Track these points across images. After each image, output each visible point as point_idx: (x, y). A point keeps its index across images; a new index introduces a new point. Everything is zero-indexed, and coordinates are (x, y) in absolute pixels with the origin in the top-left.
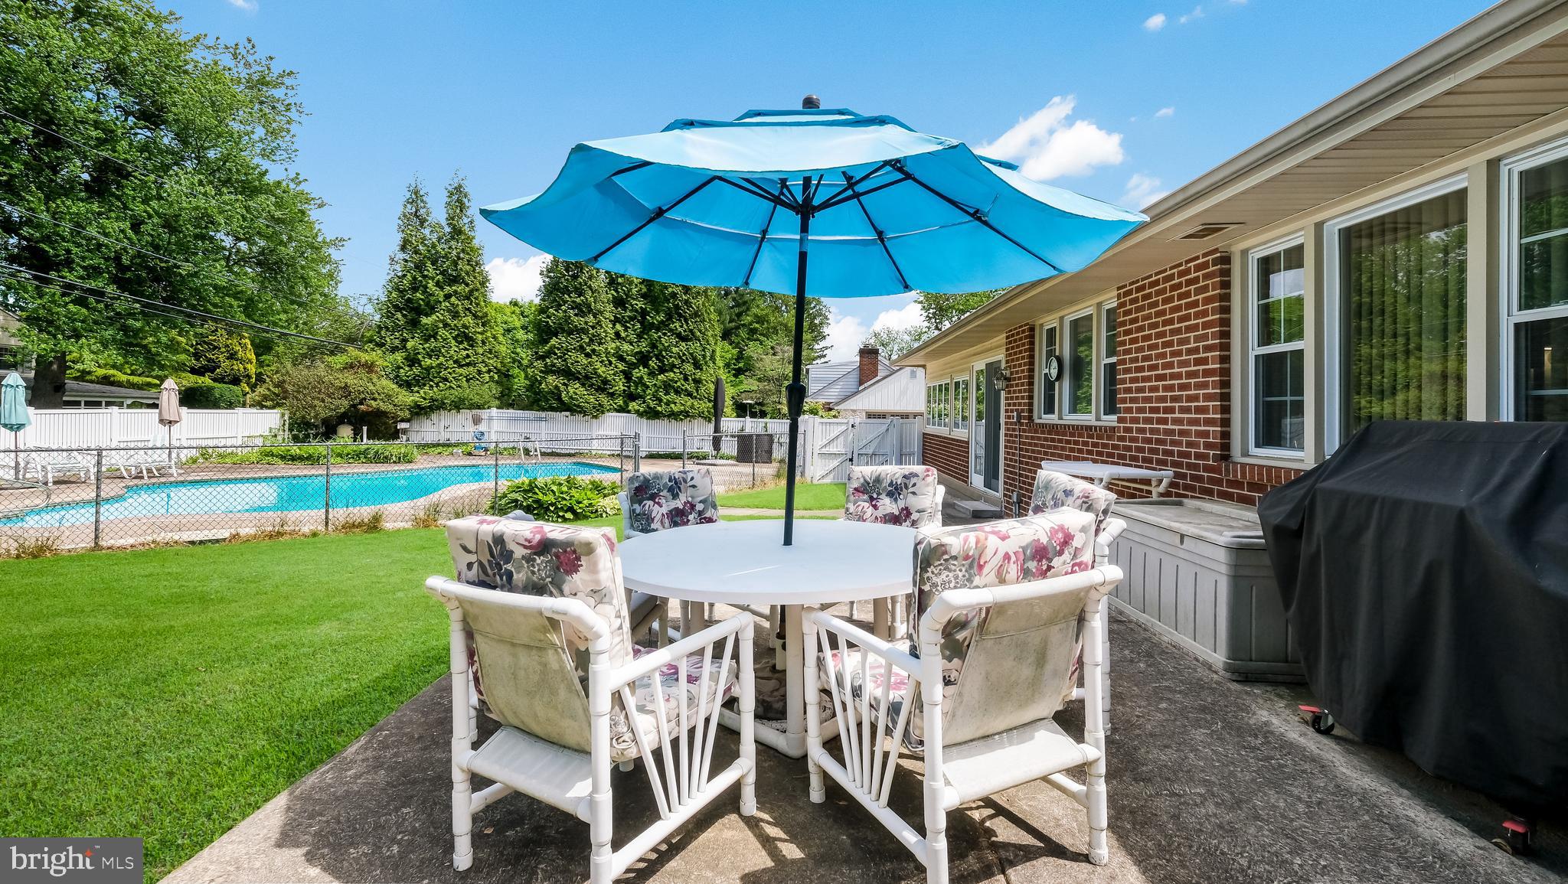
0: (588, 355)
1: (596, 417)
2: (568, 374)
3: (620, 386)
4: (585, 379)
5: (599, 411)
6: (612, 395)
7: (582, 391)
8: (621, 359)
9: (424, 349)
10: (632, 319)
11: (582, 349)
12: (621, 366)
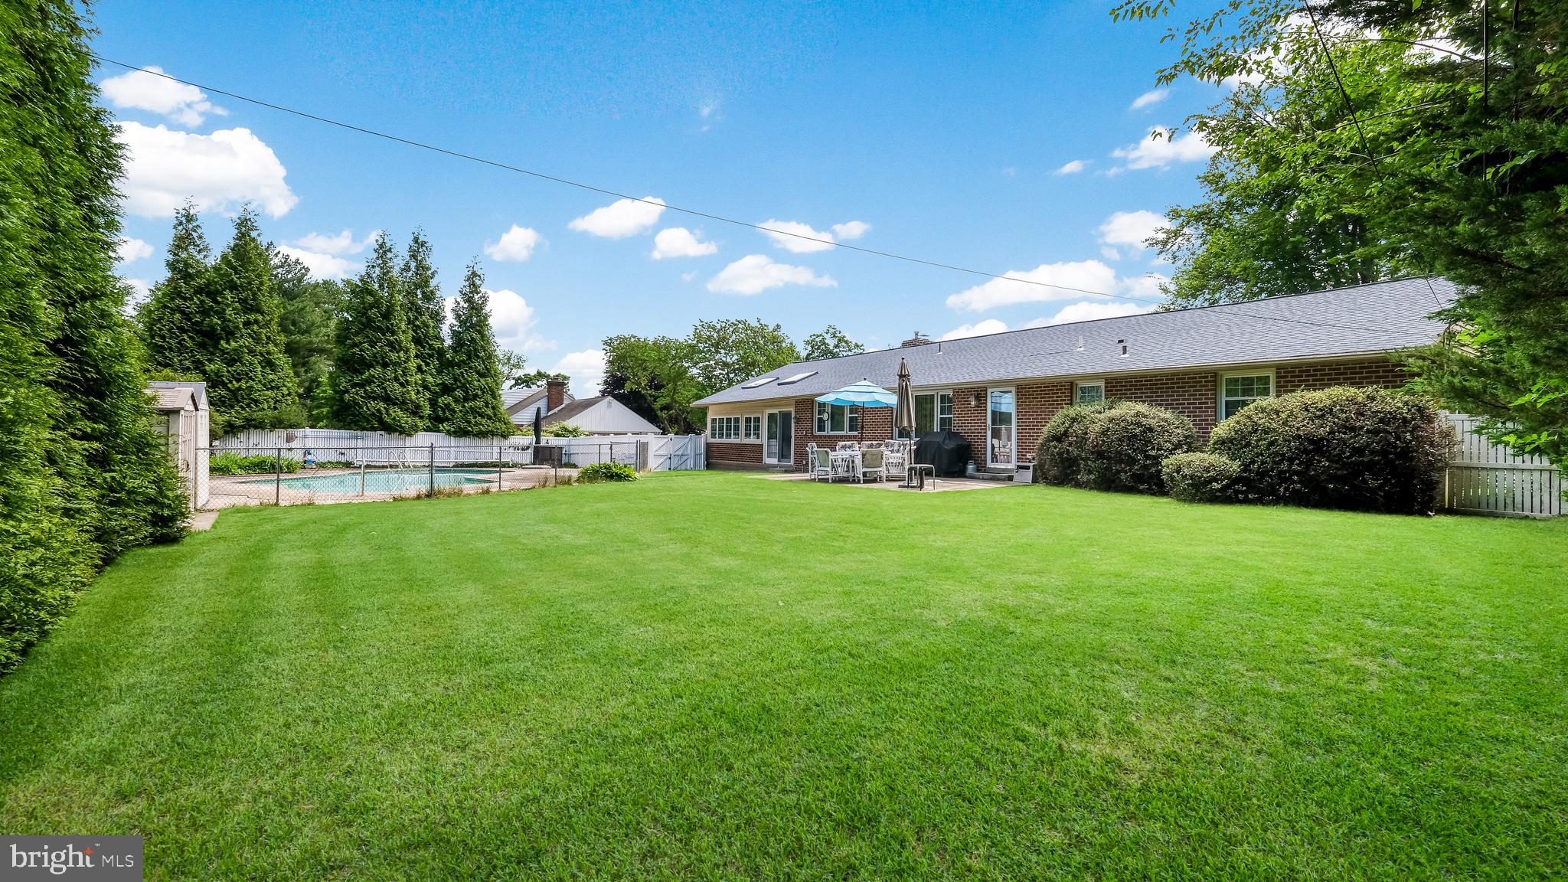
0: (402, 385)
1: (409, 435)
2: (388, 399)
3: (427, 411)
4: (402, 404)
5: (415, 429)
6: (421, 417)
7: (400, 413)
8: (426, 387)
9: (228, 371)
10: (431, 356)
11: (396, 379)
12: (428, 395)
